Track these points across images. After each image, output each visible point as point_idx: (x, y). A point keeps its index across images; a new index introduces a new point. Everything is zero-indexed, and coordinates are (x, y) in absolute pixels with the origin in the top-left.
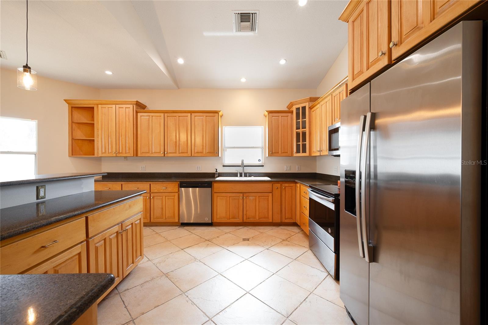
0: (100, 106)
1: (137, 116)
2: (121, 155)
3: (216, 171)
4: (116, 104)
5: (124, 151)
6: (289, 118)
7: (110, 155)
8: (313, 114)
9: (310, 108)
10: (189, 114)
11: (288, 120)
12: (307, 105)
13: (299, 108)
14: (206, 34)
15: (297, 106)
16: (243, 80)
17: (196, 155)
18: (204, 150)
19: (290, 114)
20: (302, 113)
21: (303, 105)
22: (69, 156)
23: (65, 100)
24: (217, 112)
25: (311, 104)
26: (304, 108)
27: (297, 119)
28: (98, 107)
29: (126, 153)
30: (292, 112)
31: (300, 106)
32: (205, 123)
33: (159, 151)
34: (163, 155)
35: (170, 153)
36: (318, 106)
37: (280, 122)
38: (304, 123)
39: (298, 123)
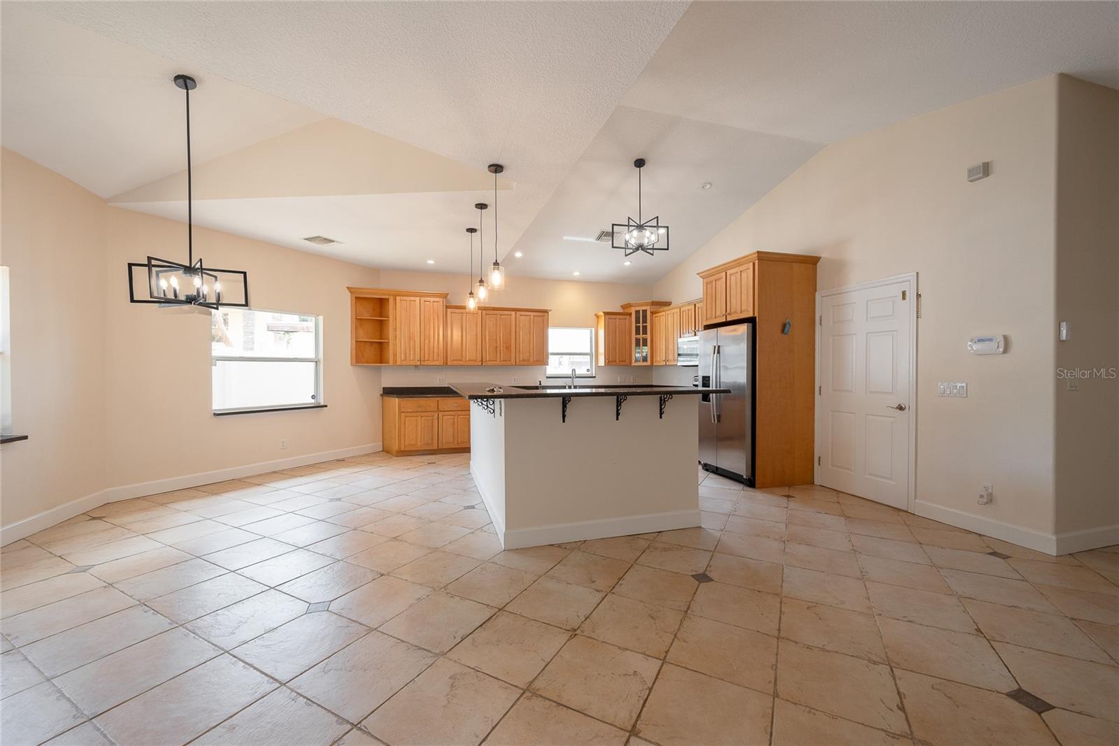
0: (398, 298)
1: (446, 311)
2: (426, 363)
3: (540, 384)
4: (420, 296)
5: (431, 359)
6: (627, 321)
7: (412, 363)
8: (656, 320)
9: (652, 313)
10: (513, 312)
11: (625, 324)
12: (648, 308)
13: (639, 311)
14: (565, 238)
15: (637, 309)
16: (576, 274)
17: (522, 363)
18: (532, 358)
19: (628, 317)
20: (642, 317)
21: (644, 308)
22: (351, 365)
23: (348, 288)
24: (546, 312)
25: (654, 308)
26: (645, 312)
27: (636, 323)
28: (395, 299)
29: (434, 361)
30: (630, 314)
31: (641, 309)
32: (532, 325)
33: (474, 358)
34: (480, 363)
35: (489, 361)
36: (663, 313)
37: (617, 325)
38: (645, 328)
39: (637, 328)
